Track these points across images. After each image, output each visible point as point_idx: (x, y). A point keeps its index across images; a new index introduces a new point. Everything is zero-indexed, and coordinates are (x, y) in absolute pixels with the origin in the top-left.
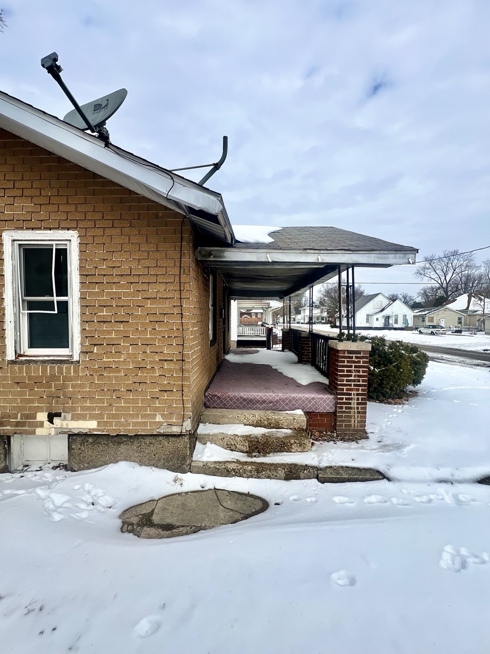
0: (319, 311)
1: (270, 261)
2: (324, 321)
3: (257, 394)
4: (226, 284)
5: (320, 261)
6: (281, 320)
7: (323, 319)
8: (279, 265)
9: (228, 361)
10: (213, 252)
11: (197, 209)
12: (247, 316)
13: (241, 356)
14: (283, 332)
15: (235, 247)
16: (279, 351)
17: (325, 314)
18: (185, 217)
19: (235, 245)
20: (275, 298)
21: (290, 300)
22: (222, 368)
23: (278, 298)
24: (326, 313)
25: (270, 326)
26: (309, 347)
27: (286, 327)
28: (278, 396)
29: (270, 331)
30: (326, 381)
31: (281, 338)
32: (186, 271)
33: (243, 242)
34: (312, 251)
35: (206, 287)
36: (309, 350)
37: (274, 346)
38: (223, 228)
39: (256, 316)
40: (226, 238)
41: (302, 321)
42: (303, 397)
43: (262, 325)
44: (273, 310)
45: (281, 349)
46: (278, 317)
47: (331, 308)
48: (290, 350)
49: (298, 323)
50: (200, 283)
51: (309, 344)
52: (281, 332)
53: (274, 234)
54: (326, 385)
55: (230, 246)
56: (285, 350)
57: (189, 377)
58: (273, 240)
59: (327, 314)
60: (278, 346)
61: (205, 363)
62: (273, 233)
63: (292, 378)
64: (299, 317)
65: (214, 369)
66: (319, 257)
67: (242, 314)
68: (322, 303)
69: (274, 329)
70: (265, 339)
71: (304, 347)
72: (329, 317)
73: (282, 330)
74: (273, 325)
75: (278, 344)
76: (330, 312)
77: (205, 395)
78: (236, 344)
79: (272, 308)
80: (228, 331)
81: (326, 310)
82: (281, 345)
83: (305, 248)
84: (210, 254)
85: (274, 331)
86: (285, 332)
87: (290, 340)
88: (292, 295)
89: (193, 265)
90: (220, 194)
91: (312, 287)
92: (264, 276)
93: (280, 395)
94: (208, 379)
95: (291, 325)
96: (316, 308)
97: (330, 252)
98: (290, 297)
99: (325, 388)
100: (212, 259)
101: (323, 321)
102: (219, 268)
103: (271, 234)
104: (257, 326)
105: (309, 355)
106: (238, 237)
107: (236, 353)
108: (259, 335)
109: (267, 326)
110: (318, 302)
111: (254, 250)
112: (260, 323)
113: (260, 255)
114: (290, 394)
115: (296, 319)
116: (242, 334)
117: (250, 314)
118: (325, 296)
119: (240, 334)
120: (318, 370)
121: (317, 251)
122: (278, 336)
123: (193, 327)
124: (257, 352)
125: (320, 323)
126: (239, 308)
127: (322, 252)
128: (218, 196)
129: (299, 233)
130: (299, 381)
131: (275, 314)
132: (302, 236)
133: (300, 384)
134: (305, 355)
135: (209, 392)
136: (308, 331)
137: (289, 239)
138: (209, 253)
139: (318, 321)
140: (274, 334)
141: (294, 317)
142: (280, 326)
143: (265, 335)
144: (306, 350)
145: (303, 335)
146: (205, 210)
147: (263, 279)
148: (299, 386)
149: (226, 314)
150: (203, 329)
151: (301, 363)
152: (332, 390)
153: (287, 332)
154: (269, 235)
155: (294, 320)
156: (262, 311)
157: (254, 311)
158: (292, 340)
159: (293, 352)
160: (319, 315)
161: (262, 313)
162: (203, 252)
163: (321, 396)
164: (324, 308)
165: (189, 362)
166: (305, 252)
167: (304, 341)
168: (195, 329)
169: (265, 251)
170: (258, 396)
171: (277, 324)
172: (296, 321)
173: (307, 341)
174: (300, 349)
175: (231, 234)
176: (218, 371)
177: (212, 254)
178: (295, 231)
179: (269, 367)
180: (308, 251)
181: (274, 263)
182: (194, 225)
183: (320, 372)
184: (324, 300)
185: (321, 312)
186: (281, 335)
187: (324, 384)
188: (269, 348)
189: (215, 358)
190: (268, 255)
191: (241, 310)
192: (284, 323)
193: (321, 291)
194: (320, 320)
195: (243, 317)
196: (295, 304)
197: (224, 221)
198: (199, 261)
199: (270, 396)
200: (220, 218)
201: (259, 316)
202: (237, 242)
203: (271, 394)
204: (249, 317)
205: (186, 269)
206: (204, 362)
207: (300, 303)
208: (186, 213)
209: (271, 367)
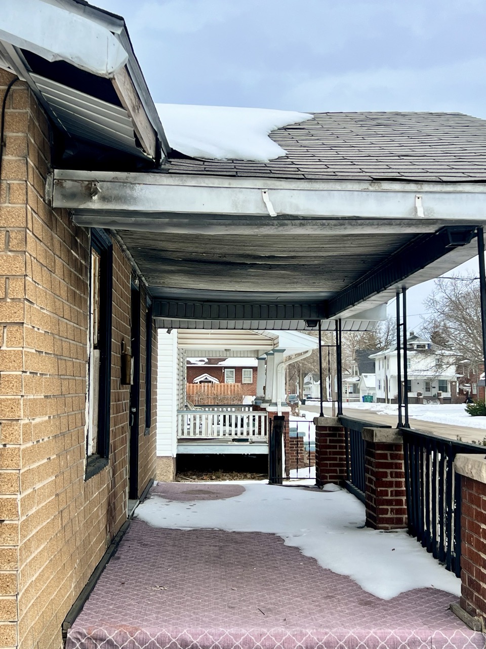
0: (430, 361)
1: (273, 213)
2: (447, 395)
3: (233, 630)
4: (140, 280)
5: (421, 215)
6: (314, 390)
7: (443, 388)
8: (301, 225)
9: (144, 523)
10: (98, 185)
11: (50, 59)
12: (210, 378)
13: (186, 505)
14: (318, 428)
15: (167, 172)
16: (306, 487)
17: (450, 373)
18: (15, 80)
19: (167, 166)
20: (294, 322)
21: (338, 330)
22: (125, 548)
23: (302, 323)
24: (453, 369)
25: (280, 410)
26: (398, 475)
27: (328, 414)
28: (302, 635)
29: (278, 424)
30: (452, 584)
31: (313, 447)
32: (14, 242)
33: (192, 156)
34: (397, 186)
35: (78, 287)
36: (398, 484)
37: (293, 473)
38: (129, 116)
39: (238, 379)
40: (138, 143)
41: (381, 394)
42: (383, 639)
43: (256, 408)
44: (290, 358)
45: (313, 482)
46: (306, 380)
47: (469, 355)
48: (343, 485)
49: (368, 399)
50: (58, 276)
51: (398, 466)
52: (313, 427)
53: (286, 133)
54: (455, 597)
55: (151, 167)
56: (328, 486)
57: (13, 578)
58: (282, 152)
59: (458, 371)
60: (303, 472)
61: (68, 530)
62: (285, 129)
63: (346, 578)
64: (370, 381)
65: (99, 548)
66: (419, 203)
67: (193, 372)
68: (439, 339)
69: (291, 418)
70: (264, 450)
71: (385, 475)
72: (462, 382)
73: (315, 421)
74: (289, 404)
75: (305, 466)
76: (466, 366)
77: (65, 636)
78: (172, 468)
79: (285, 354)
80: (148, 425)
81: (451, 360)
82: (313, 469)
83: (375, 176)
84: (90, 191)
85: (292, 425)
86: (324, 428)
87: (342, 453)
88: (345, 314)
89: (38, 224)
90: (121, 19)
91: (404, 290)
92: (260, 258)
93: (309, 631)
94: (78, 583)
95: (344, 405)
96: (421, 352)
97: (449, 188)
98: (338, 322)
99: (451, 608)
100: (95, 204)
101: (444, 395)
102: (118, 231)
103: (279, 134)
104: (239, 410)
105: (399, 502)
106: (175, 142)
107: (170, 496)
108: (245, 436)
109: (271, 409)
110: (428, 336)
111: (226, 182)
112: (249, 400)
113: (241, 196)
114: (340, 630)
115: (361, 387)
116: (192, 436)
117: (217, 371)
118: (448, 317)
119: (185, 436)
120: (429, 551)
121: (412, 187)
122: (306, 439)
123: (33, 415)
124: (239, 491)
125: (435, 399)
126: (182, 353)
127: (426, 187)
128: (113, 24)
129: (361, 131)
130: (369, 587)
131: (296, 372)
132: (369, 140)
133: (371, 595)
134: (389, 502)
135: (81, 626)
136: (394, 424)
137: (331, 148)
138: (88, 188)
139: (428, 394)
140: (292, 434)
141: (354, 380)
142: (311, 409)
143: (264, 438)
144: (390, 484)
145: (381, 437)
146: (76, 63)
147: (253, 266)
148: (369, 601)
149: (143, 373)
150: (64, 421)
151: (376, 528)
152: (472, 613)
153: (330, 428)
154: (272, 135)
155: (356, 389)
156: (254, 362)
157: (230, 362)
158: (347, 453)
159: (351, 491)
160: (430, 374)
161: (255, 369)
162: (68, 184)
163: (437, 633)
164: (447, 353)
165: (14, 528)
166: (376, 187)
167: (384, 456)
168: (38, 420)
169: (259, 183)
170: (237, 636)
171: (303, 402)
172: (361, 395)
173: (393, 457)
174: (370, 481)
175: (156, 134)
176: (113, 554)
177: (95, 192)
178: (351, 126)
179: (275, 540)
180: (386, 186)
181: (284, 219)
182: (41, 105)
183: (435, 557)
184: (446, 329)
185: (439, 366)
186: (313, 438)
187: (447, 594)
188: (276, 480)
189: (102, 514)
190: (266, 197)
191: (192, 360)
192: (322, 399)
193: (434, 302)
194: (434, 391)
195: (198, 380)
196: (359, 342)
197: (132, 96)
198: (56, 209)
199: (275, 636)
200: (122, 87)
201: (247, 378)
202: (174, 154)
203: (281, 629)
204: (215, 381)
205: (13, 235)
206: (64, 528)
207: (372, 338)
208: (17, 69)
209: (280, 539)
